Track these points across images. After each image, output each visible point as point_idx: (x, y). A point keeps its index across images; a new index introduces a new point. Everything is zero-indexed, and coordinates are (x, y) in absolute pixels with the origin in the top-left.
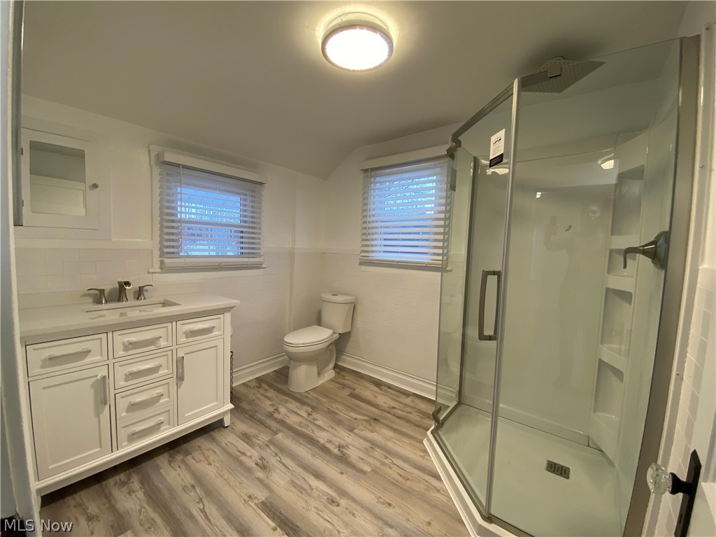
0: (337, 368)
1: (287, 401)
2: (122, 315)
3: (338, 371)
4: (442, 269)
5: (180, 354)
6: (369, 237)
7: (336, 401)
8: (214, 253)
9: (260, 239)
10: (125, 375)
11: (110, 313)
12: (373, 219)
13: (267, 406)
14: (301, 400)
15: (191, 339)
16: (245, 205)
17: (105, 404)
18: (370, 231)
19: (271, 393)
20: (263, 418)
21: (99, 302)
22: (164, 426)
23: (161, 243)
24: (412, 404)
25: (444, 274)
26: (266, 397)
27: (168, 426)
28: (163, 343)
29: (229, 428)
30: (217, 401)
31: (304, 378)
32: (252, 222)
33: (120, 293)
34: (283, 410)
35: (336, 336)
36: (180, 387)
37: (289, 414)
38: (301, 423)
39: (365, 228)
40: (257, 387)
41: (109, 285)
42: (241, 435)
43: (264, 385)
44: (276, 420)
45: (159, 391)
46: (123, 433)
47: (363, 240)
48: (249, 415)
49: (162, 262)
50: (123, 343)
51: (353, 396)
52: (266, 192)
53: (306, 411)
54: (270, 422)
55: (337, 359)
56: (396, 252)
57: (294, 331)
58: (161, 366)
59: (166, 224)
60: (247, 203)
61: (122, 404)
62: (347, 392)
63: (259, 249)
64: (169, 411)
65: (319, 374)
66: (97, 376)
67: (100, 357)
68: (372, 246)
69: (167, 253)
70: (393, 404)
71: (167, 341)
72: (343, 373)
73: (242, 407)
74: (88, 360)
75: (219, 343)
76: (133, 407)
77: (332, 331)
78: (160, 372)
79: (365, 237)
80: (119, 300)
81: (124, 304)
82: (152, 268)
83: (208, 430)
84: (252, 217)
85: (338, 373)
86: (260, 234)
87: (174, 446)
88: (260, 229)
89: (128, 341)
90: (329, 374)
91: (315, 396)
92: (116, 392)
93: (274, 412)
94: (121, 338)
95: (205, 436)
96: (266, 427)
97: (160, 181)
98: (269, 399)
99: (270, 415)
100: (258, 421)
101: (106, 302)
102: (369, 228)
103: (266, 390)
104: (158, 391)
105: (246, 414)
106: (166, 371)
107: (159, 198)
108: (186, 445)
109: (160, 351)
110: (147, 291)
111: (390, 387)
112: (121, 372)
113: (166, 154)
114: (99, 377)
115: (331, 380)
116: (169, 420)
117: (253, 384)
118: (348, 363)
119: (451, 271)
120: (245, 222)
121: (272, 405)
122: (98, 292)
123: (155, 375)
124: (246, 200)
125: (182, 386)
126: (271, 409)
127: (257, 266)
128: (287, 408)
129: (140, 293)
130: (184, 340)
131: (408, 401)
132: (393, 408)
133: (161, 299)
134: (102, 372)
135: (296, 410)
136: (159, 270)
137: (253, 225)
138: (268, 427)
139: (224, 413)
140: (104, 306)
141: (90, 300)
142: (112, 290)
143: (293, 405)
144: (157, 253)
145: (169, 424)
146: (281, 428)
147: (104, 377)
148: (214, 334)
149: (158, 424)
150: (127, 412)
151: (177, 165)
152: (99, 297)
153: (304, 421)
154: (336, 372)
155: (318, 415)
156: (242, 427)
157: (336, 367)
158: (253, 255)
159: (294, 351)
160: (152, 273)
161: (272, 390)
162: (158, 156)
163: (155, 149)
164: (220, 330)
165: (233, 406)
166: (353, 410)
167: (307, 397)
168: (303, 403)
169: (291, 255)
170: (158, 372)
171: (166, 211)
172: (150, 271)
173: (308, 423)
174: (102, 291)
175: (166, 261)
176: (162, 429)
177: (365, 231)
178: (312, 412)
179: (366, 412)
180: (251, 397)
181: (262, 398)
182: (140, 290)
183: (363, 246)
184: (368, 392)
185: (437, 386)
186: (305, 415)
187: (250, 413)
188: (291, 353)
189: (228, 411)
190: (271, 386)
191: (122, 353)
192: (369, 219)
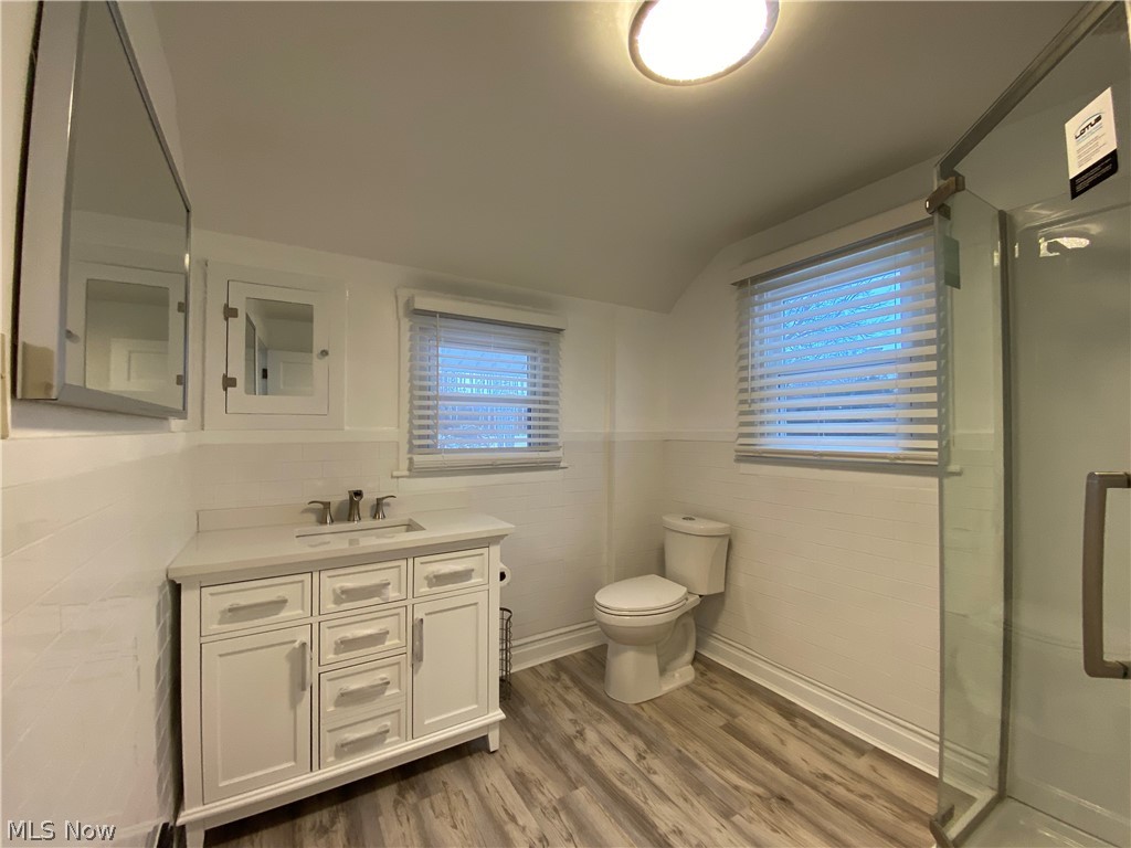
0: (700, 662)
1: (600, 719)
2: (352, 542)
3: (701, 667)
4: (938, 469)
5: (418, 616)
6: (755, 407)
7: (696, 736)
8: (496, 446)
9: (557, 420)
10: (336, 643)
11: (335, 540)
12: (759, 371)
13: (564, 720)
14: (627, 719)
15: (435, 589)
16: (535, 368)
17: (304, 689)
18: (755, 395)
19: (575, 696)
20: (555, 746)
21: (323, 521)
22: (391, 737)
23: (410, 432)
24: (872, 776)
25: (946, 481)
26: (565, 701)
27: (397, 738)
28: (392, 593)
29: (497, 755)
30: (477, 703)
31: (633, 676)
32: (545, 394)
33: (351, 507)
34: (591, 735)
35: (694, 600)
36: (417, 672)
37: (603, 749)
38: (623, 774)
39: (745, 390)
40: (553, 679)
41: (339, 497)
42: (513, 775)
43: (564, 677)
44: (579, 757)
45: (383, 674)
46: (329, 742)
47: (742, 413)
48: (534, 736)
49: (411, 460)
50: (334, 591)
51: (732, 730)
52: (567, 345)
53: (635, 748)
54: (566, 757)
55: (699, 643)
56: (816, 434)
57: (616, 581)
58: (388, 632)
59: (417, 403)
60: (537, 363)
61: (330, 691)
62: (717, 720)
63: (556, 436)
64: (399, 711)
65: (663, 671)
66: (294, 641)
67: (301, 612)
68: (762, 423)
69: (420, 446)
70: (826, 767)
71: (400, 591)
72: (711, 675)
73: (524, 716)
74: (284, 614)
75: (481, 597)
76: (346, 698)
77: (684, 590)
78: (387, 643)
79: (745, 407)
80: (350, 518)
81: (355, 525)
82: (398, 469)
83: (465, 751)
84: (545, 386)
85: (702, 674)
86: (557, 412)
87: (409, 773)
88: (557, 403)
89: (341, 588)
90: (684, 673)
91: (656, 717)
92: (322, 669)
93: (576, 737)
94: (332, 583)
95: (458, 762)
96: (559, 767)
97: (410, 340)
98: (570, 706)
99: (568, 743)
100: (546, 751)
101: (332, 521)
102: (753, 390)
103: (567, 688)
104: (384, 676)
105: (529, 731)
106: (397, 641)
107: (409, 365)
108: (426, 774)
109: (386, 606)
110: (388, 505)
111: (816, 722)
112: (330, 637)
113: (416, 299)
114: (297, 645)
115: (687, 686)
116: (399, 728)
117: (547, 672)
118: (723, 654)
119: (958, 474)
120: (534, 393)
121: (574, 722)
122: (321, 506)
123: (380, 647)
124: (535, 359)
125: (420, 671)
126: (571, 730)
127: (552, 465)
128: (599, 733)
129: (378, 508)
130: (425, 590)
131: (862, 765)
132: (826, 777)
133: (405, 519)
134: (303, 636)
135: (616, 741)
136: (406, 473)
137: (545, 398)
138: (563, 769)
139: (488, 727)
140: (328, 528)
141: (313, 517)
142: (342, 503)
143: (612, 730)
144: (405, 447)
145: (399, 735)
146: (586, 777)
147: (304, 644)
148: (473, 581)
149: (381, 733)
150: (336, 706)
151: (432, 314)
152: (324, 513)
153: (628, 770)
154: (696, 669)
155: (657, 761)
156: (518, 758)
157: (697, 659)
158: (545, 447)
159: (613, 623)
160: (398, 477)
161: (576, 690)
162: (409, 302)
163: (404, 294)
164: (482, 577)
165: (503, 716)
166: (732, 765)
167: (638, 716)
168: (630, 726)
169: (609, 445)
170: (383, 643)
171: (417, 383)
172: (395, 474)
173: (636, 777)
174: (327, 505)
175: (417, 458)
176: (388, 741)
177: (744, 396)
178: (645, 751)
179: (759, 776)
180: (542, 697)
181: (558, 702)
182: (378, 504)
183: (743, 424)
184: (765, 726)
185: (941, 744)
186: (632, 756)
187: (534, 730)
188: (606, 624)
189: (495, 723)
190: (576, 680)
191: (331, 606)
192: (750, 373)
